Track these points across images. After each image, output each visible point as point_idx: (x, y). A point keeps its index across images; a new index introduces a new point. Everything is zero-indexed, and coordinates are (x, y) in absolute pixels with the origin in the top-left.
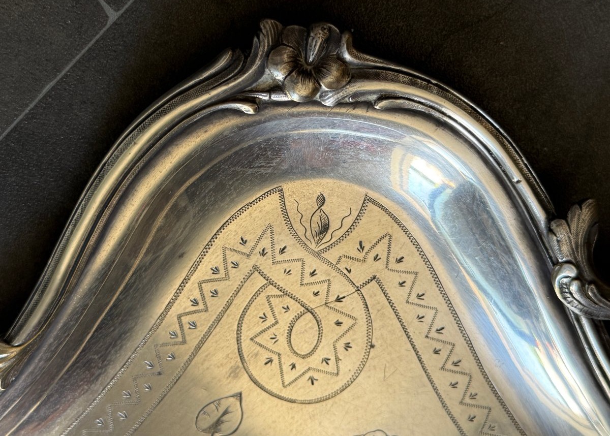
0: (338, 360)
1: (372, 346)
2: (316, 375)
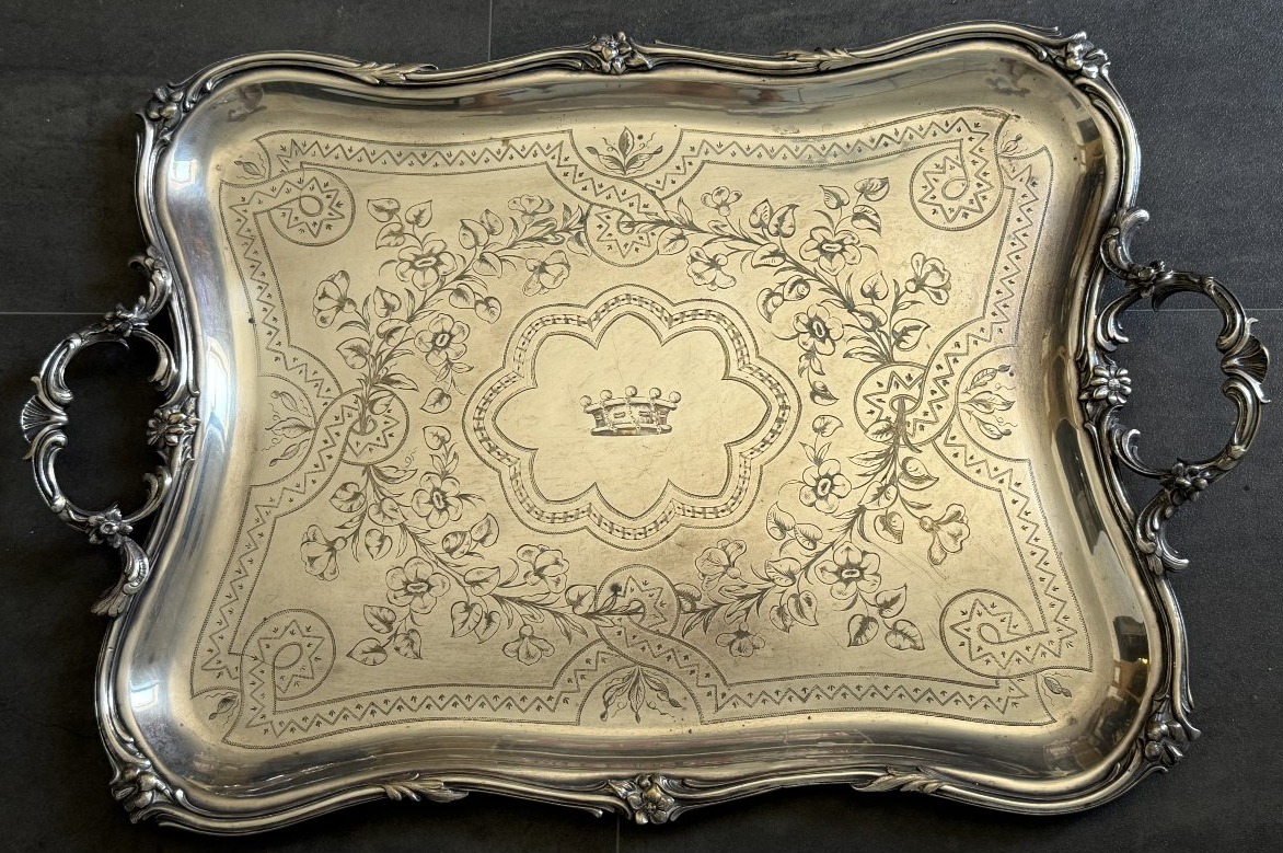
0: (286, 628)
1: (265, 619)
2: (304, 630)
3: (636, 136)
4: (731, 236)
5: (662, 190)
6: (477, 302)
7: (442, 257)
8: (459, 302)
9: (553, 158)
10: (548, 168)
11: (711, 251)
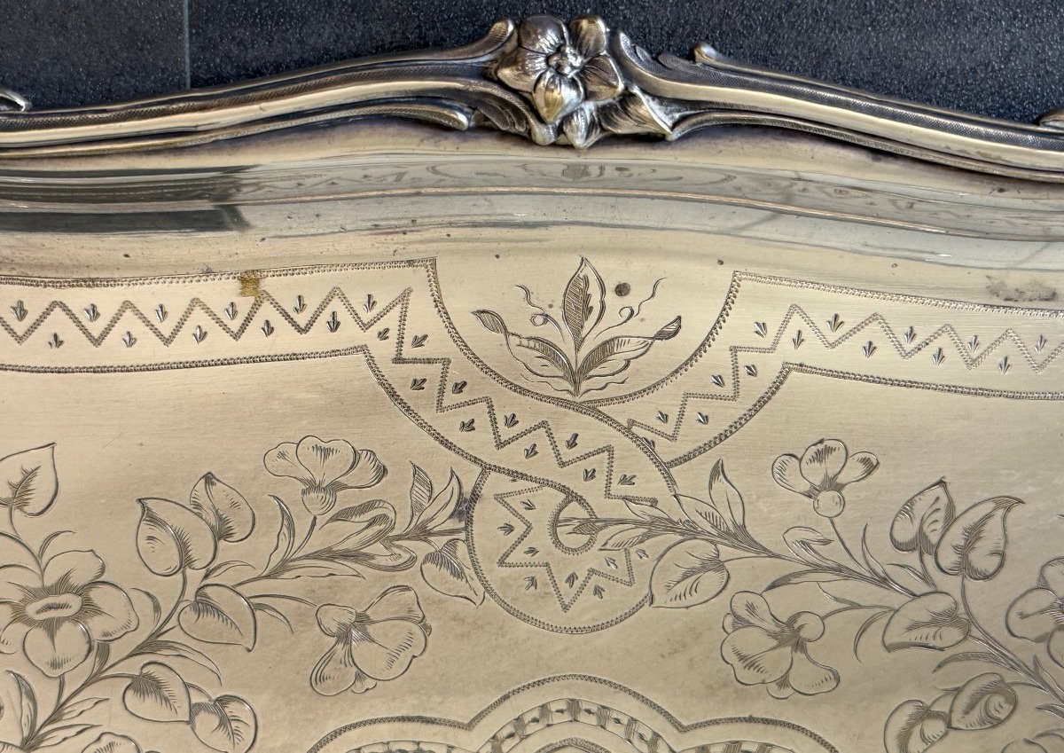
3: (610, 286)
4: (839, 570)
5: (673, 438)
6: (194, 709)
7: (97, 595)
8: (148, 706)
9: (383, 335)
10: (371, 362)
11: (784, 603)
